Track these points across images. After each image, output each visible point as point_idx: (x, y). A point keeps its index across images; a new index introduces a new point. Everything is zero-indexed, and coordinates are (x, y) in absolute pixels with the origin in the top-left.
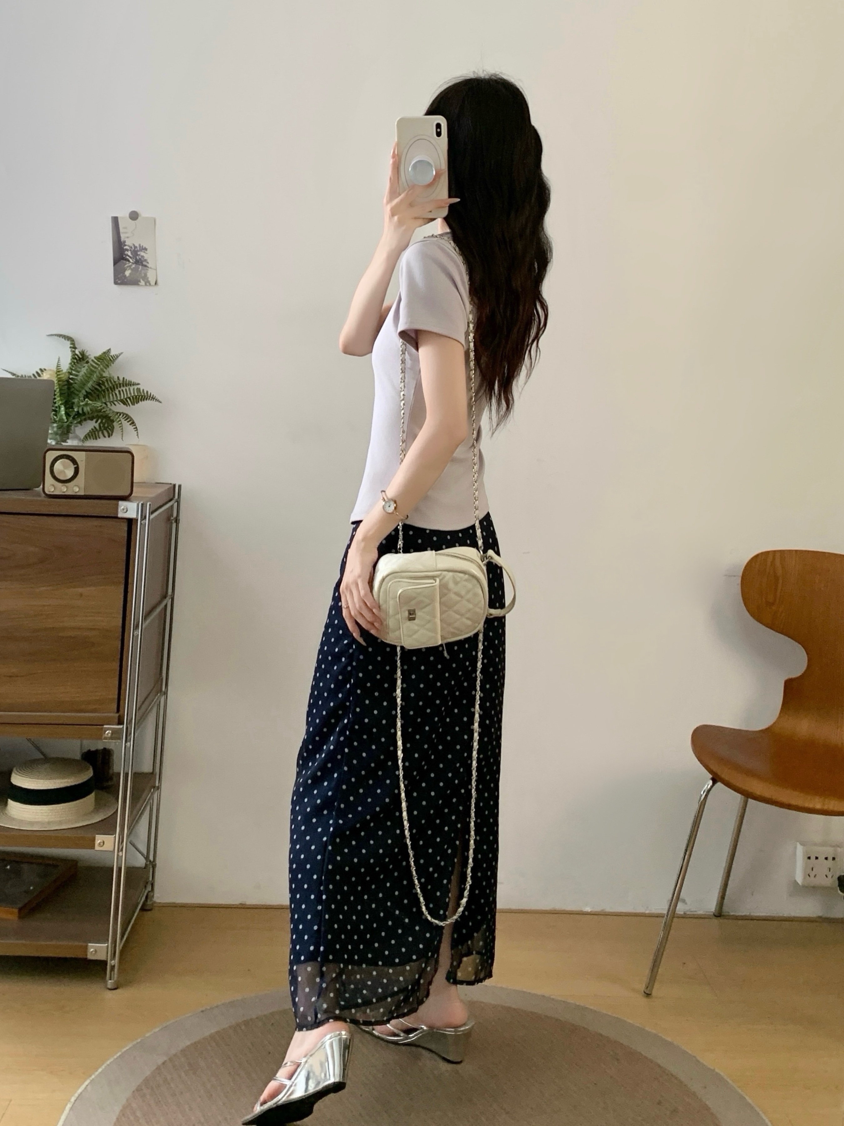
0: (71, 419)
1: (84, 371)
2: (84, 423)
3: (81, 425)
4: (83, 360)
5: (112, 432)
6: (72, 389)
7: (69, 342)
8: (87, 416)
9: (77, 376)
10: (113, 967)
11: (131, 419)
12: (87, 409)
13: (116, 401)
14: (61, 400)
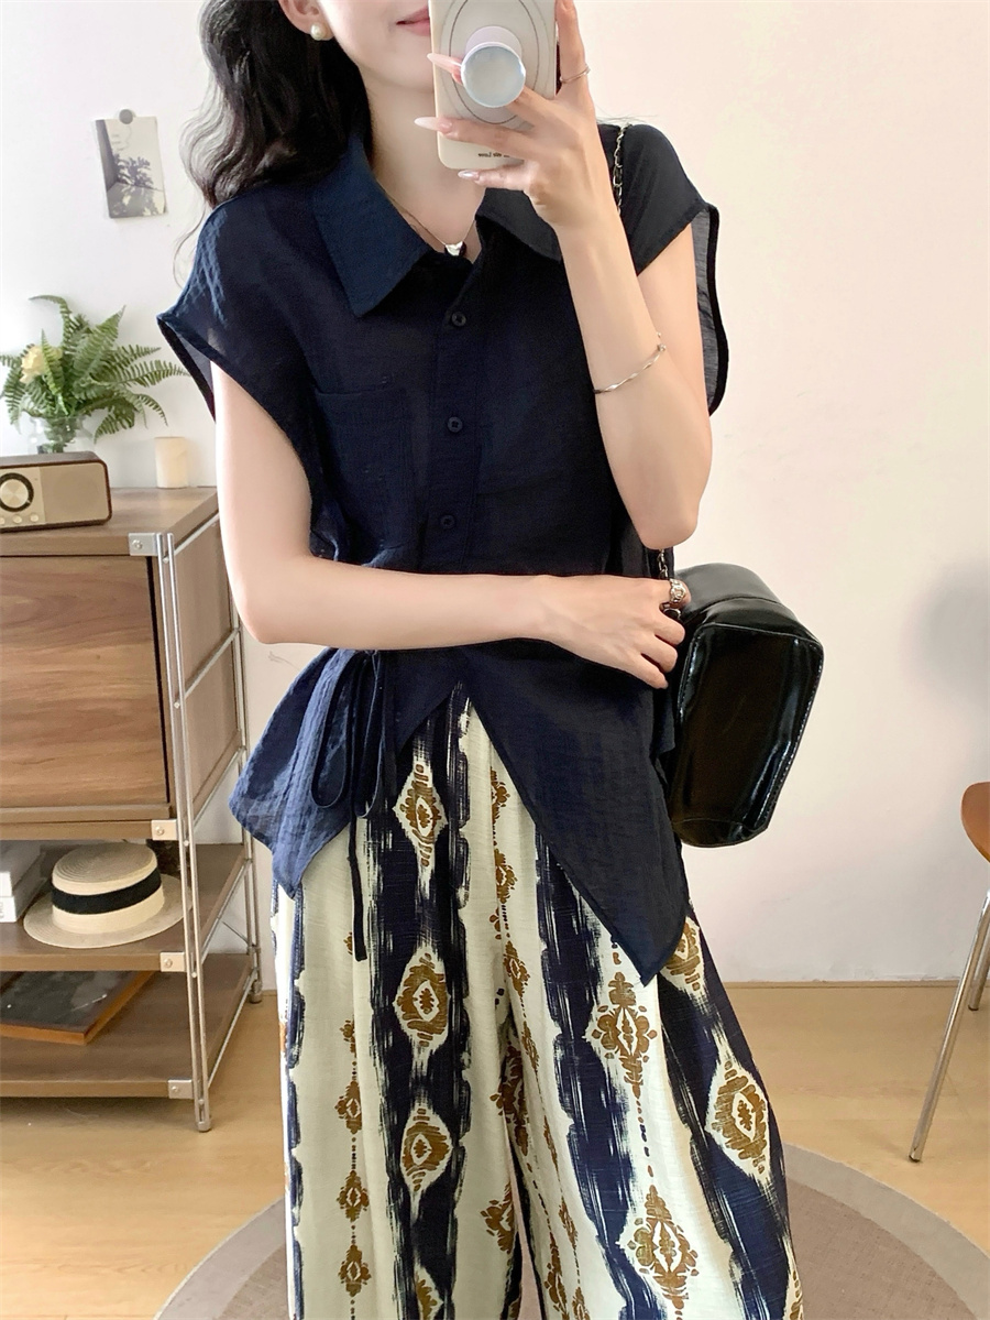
0: (73, 411)
1: (84, 343)
2: (93, 414)
3: (90, 415)
4: (82, 326)
5: (133, 420)
6: (70, 370)
7: (58, 305)
8: (94, 405)
9: (74, 351)
10: (202, 1108)
11: (154, 402)
12: (92, 394)
13: (131, 380)
14: (56, 387)
